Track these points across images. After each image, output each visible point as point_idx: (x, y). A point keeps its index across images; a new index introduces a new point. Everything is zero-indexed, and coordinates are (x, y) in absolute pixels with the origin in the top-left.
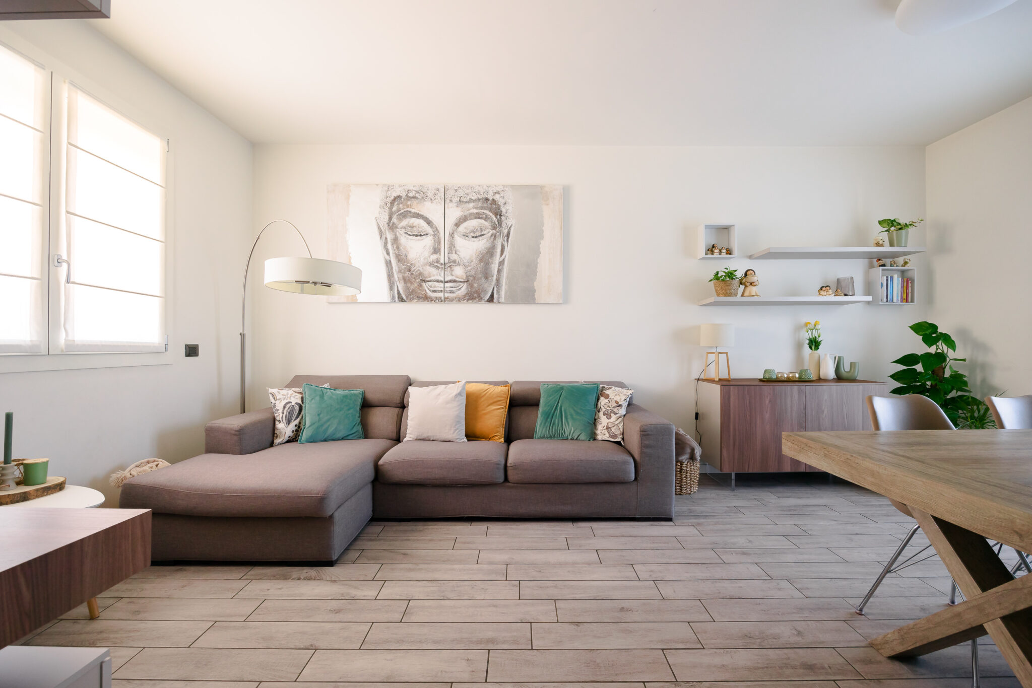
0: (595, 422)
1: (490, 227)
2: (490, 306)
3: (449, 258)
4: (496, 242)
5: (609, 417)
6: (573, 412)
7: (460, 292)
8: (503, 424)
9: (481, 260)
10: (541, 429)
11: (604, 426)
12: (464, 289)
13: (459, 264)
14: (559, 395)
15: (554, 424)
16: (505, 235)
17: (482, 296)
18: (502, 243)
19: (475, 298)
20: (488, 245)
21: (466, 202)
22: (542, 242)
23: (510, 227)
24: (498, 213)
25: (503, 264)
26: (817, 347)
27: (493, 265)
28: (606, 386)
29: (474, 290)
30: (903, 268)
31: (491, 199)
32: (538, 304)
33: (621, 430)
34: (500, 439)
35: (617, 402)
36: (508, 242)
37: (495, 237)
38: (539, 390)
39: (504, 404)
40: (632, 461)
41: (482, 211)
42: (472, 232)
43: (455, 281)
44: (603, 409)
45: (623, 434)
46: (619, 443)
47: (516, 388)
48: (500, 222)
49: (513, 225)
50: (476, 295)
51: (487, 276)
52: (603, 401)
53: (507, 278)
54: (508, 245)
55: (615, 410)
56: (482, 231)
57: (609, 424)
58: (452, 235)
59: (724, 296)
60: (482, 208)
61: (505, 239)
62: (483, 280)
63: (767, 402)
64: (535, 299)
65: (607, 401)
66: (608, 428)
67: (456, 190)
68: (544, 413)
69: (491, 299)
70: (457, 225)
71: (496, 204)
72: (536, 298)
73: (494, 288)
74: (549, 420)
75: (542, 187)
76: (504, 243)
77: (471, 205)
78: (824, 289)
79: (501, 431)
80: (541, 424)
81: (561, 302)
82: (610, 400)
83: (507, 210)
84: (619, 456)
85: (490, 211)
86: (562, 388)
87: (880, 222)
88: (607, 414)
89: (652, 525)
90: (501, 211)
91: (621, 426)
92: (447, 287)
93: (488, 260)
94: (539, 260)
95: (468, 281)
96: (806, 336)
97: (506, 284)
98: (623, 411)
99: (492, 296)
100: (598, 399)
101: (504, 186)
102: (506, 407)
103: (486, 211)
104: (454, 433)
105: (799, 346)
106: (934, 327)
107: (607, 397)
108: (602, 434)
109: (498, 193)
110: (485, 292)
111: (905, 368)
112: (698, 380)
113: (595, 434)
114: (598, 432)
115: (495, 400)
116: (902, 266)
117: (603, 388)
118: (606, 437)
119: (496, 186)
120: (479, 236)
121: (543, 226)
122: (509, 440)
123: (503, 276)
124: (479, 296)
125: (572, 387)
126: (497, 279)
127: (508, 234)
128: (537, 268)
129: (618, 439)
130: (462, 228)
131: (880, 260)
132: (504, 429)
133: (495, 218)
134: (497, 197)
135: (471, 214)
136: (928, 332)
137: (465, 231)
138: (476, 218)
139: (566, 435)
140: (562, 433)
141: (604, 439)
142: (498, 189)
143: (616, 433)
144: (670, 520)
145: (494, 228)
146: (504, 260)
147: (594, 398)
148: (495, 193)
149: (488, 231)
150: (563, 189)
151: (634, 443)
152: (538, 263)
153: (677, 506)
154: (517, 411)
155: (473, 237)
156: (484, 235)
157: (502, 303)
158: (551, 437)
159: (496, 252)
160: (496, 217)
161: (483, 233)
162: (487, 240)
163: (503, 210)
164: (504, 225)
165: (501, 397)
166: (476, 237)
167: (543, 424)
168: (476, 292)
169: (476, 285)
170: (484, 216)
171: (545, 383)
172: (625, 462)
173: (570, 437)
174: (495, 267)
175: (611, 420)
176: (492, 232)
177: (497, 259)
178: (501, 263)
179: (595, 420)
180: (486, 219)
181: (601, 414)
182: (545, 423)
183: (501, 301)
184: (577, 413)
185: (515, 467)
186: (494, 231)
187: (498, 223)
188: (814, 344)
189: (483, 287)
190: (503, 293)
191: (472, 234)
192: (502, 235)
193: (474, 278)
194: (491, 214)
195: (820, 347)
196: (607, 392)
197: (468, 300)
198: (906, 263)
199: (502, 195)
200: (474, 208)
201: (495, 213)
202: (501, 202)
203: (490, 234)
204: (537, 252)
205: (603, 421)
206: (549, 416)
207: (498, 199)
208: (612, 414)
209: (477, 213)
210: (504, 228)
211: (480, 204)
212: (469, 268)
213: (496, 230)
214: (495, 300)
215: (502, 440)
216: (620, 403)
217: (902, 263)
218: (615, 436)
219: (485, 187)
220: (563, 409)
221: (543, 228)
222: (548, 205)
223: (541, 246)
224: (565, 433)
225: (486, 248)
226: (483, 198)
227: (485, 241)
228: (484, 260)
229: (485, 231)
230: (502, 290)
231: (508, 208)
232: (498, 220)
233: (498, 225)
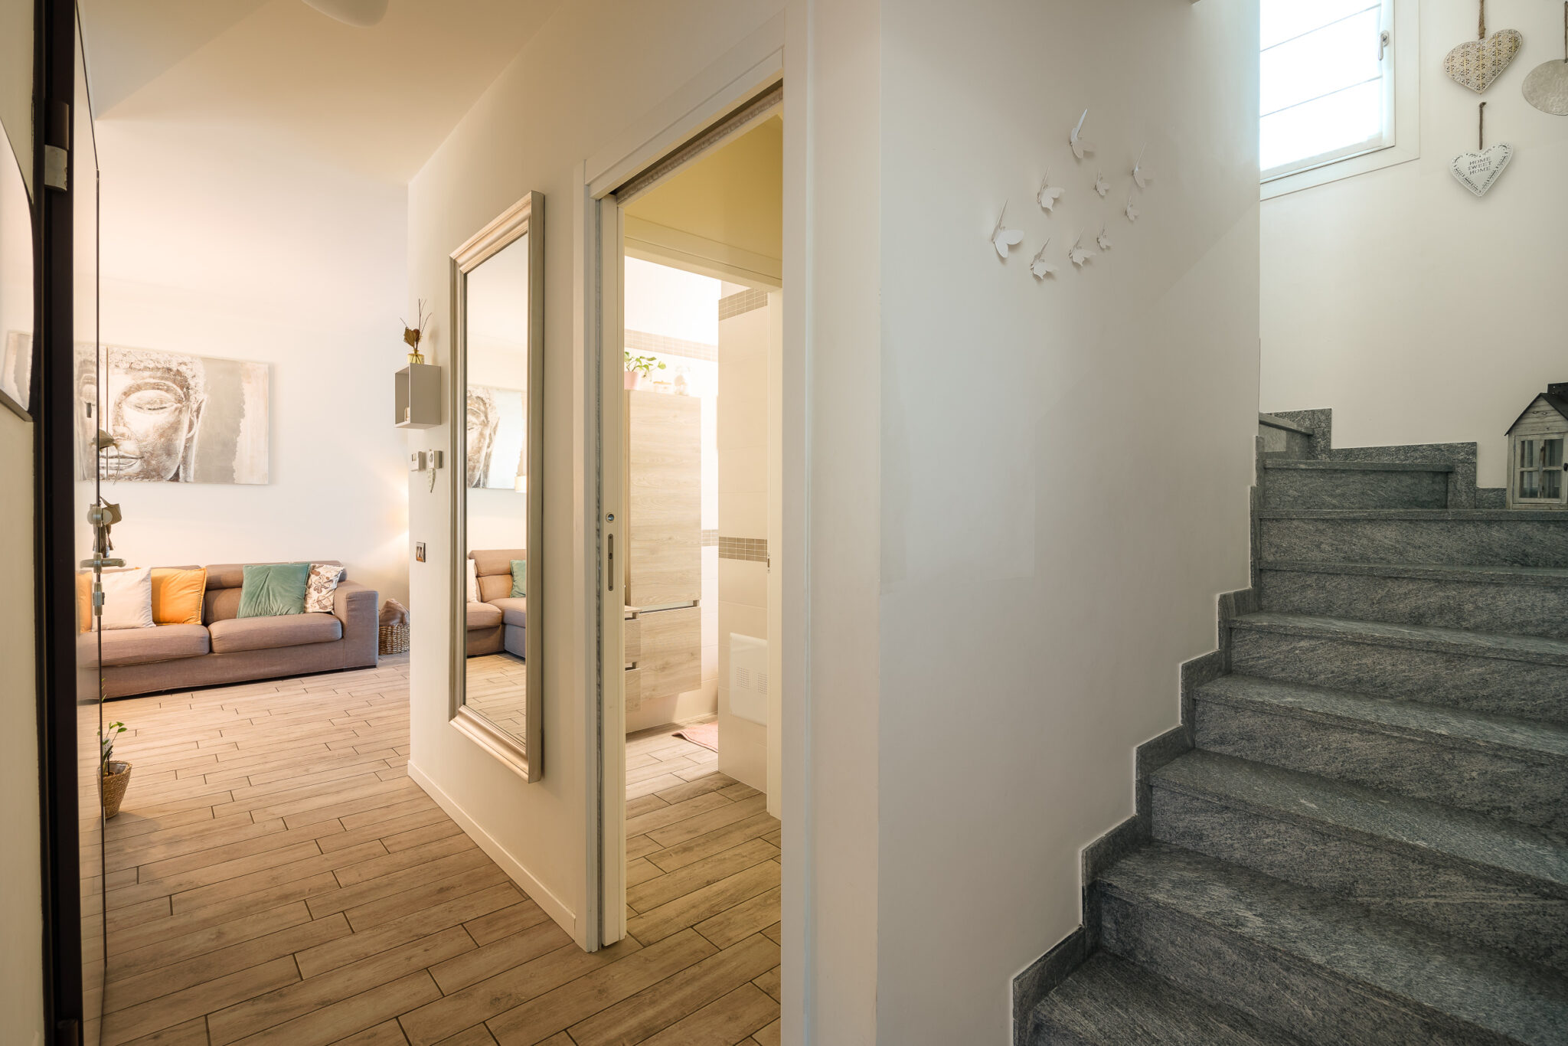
0: (305, 597)
1: (173, 400)
2: (174, 484)
3: (114, 431)
4: (181, 417)
5: (319, 592)
6: (282, 591)
7: (132, 468)
8: (199, 607)
9: (161, 435)
10: (245, 609)
11: (315, 600)
12: (137, 466)
13: (129, 438)
14: (266, 575)
15: (260, 602)
16: (193, 410)
17: (163, 475)
18: (190, 419)
19: (153, 477)
20: (172, 419)
21: (140, 370)
22: (242, 420)
23: (201, 402)
24: (184, 385)
25: (192, 441)
27: (178, 442)
28: (317, 565)
29: (151, 468)
31: (175, 369)
32: (237, 484)
33: (332, 601)
34: (198, 620)
35: (328, 578)
36: (198, 417)
37: (180, 411)
38: (242, 572)
39: (200, 588)
40: (339, 622)
41: (163, 381)
42: (149, 403)
43: (123, 457)
44: (314, 586)
45: (333, 605)
46: (330, 613)
47: (214, 573)
48: (187, 396)
49: (205, 400)
50: (154, 473)
51: (169, 452)
52: (313, 578)
53: (197, 456)
54: (198, 421)
55: (326, 585)
56: (162, 403)
57: (320, 597)
58: (119, 405)
60: (162, 378)
61: (195, 414)
62: (164, 457)
64: (234, 480)
65: (318, 577)
66: (319, 601)
67: (125, 355)
68: (247, 593)
69: (176, 478)
70: (126, 394)
71: (181, 376)
72: (235, 478)
73: (179, 466)
74: (254, 599)
75: (241, 363)
76: (192, 418)
77: (147, 374)
79: (198, 615)
80: (245, 605)
81: (267, 482)
82: (321, 577)
83: (196, 383)
84: (329, 620)
85: (174, 382)
86: (269, 568)
88: (318, 589)
89: (357, 672)
90: (189, 384)
91: (331, 598)
92: (111, 464)
93: (171, 435)
94: (238, 440)
95: (143, 457)
97: (196, 462)
98: (333, 585)
99: (177, 475)
100: (309, 576)
101: (192, 358)
102: (201, 590)
103: (167, 383)
104: (139, 619)
107: (318, 574)
108: (312, 606)
109: (185, 364)
110: (167, 470)
113: (305, 607)
114: (309, 605)
115: (189, 584)
117: (314, 567)
118: (317, 609)
119: (181, 356)
120: (158, 409)
121: (244, 404)
122: (206, 623)
123: (192, 454)
124: (159, 475)
125: (281, 567)
126: (183, 457)
128: (236, 447)
129: (328, 610)
130: (134, 398)
132: (200, 611)
133: (180, 391)
134: (183, 368)
135: (146, 384)
137: (138, 401)
138: (153, 388)
139: (274, 611)
140: (270, 609)
141: (314, 611)
142: (184, 360)
143: (327, 605)
144: (374, 666)
145: (180, 401)
146: (192, 437)
147: (304, 576)
148: (181, 364)
149: (170, 404)
150: (269, 368)
151: (342, 612)
152: (237, 442)
154: (215, 594)
155: (150, 409)
156: (165, 407)
157: (191, 482)
158: (257, 615)
159: (182, 428)
160: (182, 390)
161: (164, 405)
162: (170, 414)
163: (192, 383)
164: (192, 398)
165: (197, 581)
166: (154, 409)
167: (247, 604)
168: (154, 470)
169: (154, 462)
171: (247, 566)
172: (336, 624)
173: (278, 614)
174: (180, 444)
175: (322, 594)
176: (175, 406)
177: (183, 435)
178: (189, 440)
179: (306, 595)
180: (168, 390)
181: (312, 590)
182: (250, 603)
183: (188, 481)
184: (286, 591)
185: (220, 638)
186: (179, 405)
187: (185, 396)
189: (163, 466)
190: (191, 472)
191: (149, 406)
192: (190, 410)
193: (152, 454)
194: (175, 386)
196: (318, 570)
197: (143, 478)
199: (189, 367)
200: (150, 377)
201: (181, 386)
202: (188, 374)
203: (173, 408)
204: (236, 431)
205: (314, 595)
206: (254, 597)
207: (185, 370)
208: (323, 589)
209: (155, 384)
210: (192, 403)
211: (159, 374)
212: (144, 443)
213: (181, 403)
214: (181, 479)
215: (200, 622)
216: (331, 579)
218: (326, 607)
219: (166, 356)
220: (270, 588)
221: (244, 407)
222: (249, 383)
223: (241, 424)
224: (272, 609)
225: (168, 422)
226: (163, 368)
227: (166, 414)
228: (166, 435)
229: (166, 403)
230: (190, 469)
231: (197, 381)
232: (184, 393)
233: (184, 399)
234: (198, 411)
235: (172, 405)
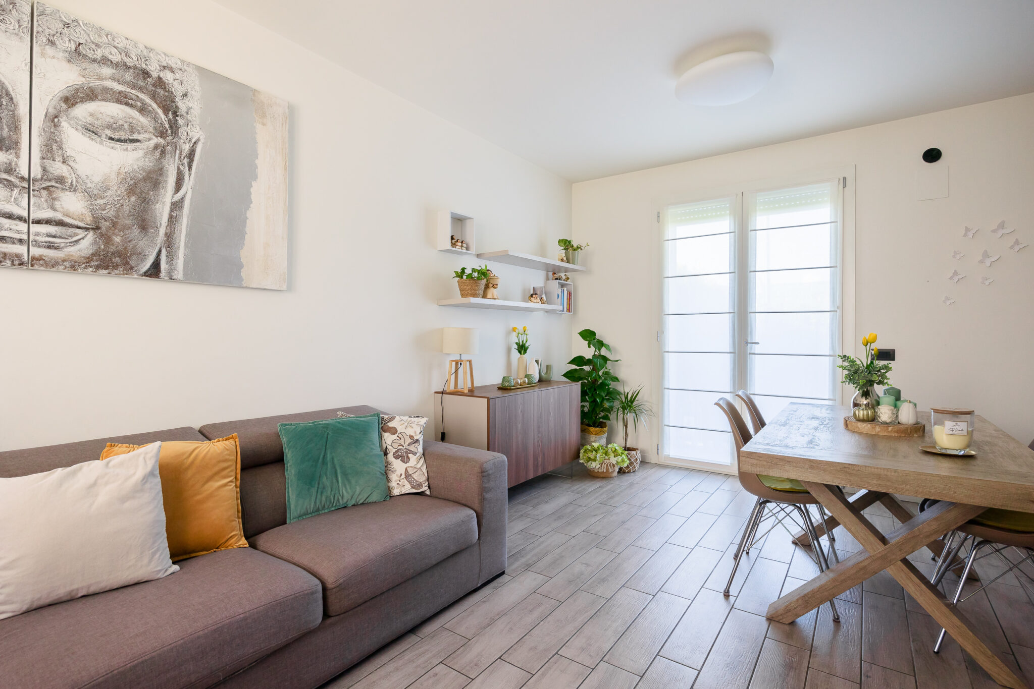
0: (385, 471)
1: (152, 130)
2: (151, 285)
3: (44, 170)
4: (165, 162)
5: (405, 460)
7: (77, 247)
8: (238, 512)
9: (131, 191)
10: (300, 503)
11: (401, 475)
12: (86, 244)
13: (73, 188)
14: (325, 440)
15: (324, 488)
16: (184, 154)
17: (133, 263)
18: (179, 169)
19: (116, 266)
20: (148, 163)
21: (94, 60)
22: (253, 183)
23: (195, 143)
24: (169, 106)
25: (181, 208)
26: (525, 351)
27: (158, 206)
28: (387, 416)
29: (112, 249)
30: (564, 282)
31: (155, 75)
32: (246, 288)
33: (426, 475)
34: (239, 540)
35: (411, 437)
36: (190, 167)
37: (163, 152)
38: (278, 435)
39: (233, 473)
40: (475, 514)
41: (133, 92)
42: (109, 127)
43: (60, 223)
44: (392, 450)
45: (428, 479)
46: (423, 494)
48: (174, 127)
49: (202, 140)
50: (117, 260)
51: (145, 225)
52: (388, 438)
54: (190, 174)
55: (412, 448)
56: (132, 132)
57: (408, 469)
58: (53, 119)
60: (134, 86)
61: (186, 161)
62: (136, 232)
64: (243, 280)
65: (395, 437)
66: (408, 476)
67: (67, 25)
68: (299, 474)
69: (154, 272)
70: (70, 100)
71: (165, 89)
72: (244, 278)
73: (160, 251)
75: (254, 91)
76: (182, 168)
77: (107, 71)
78: (534, 296)
79: (238, 526)
80: (298, 493)
81: (283, 287)
82: (400, 435)
83: (189, 108)
85: (154, 97)
86: (326, 428)
87: (560, 241)
88: (402, 456)
89: (495, 588)
90: (177, 107)
91: (424, 470)
92: (37, 234)
93: (147, 193)
94: (248, 214)
95: (98, 228)
96: (514, 339)
97: (186, 246)
99: (156, 266)
100: (381, 437)
101: (183, 61)
103: (141, 96)
104: (150, 561)
105: (509, 350)
106: (593, 333)
107: (394, 431)
108: (399, 485)
109: (171, 70)
110: (141, 256)
111: (578, 368)
112: (443, 393)
113: (389, 488)
114: (393, 484)
115: (216, 469)
116: (564, 280)
118: (408, 489)
119: (165, 55)
120: (125, 141)
121: (256, 157)
123: (181, 231)
124: (127, 263)
125: (343, 424)
126: (166, 234)
127: (190, 154)
128: (245, 227)
129: (423, 489)
130: (83, 111)
131: (554, 273)
132: (241, 520)
133: (163, 116)
134: (168, 76)
135: (106, 90)
136: (588, 335)
137: (90, 120)
138: (118, 101)
139: (345, 500)
140: (338, 498)
141: (403, 492)
142: (170, 62)
143: (421, 481)
144: (503, 573)
145: (162, 134)
146: (182, 200)
147: (374, 435)
148: (164, 67)
149: (147, 135)
150: (288, 107)
152: (247, 218)
155: (111, 139)
156: (137, 141)
157: (180, 281)
159: (166, 182)
160: (166, 115)
161: (135, 136)
162: (146, 154)
163: (182, 106)
164: (182, 132)
165: (226, 461)
166: (119, 140)
168: (118, 254)
169: (117, 239)
170: (139, 104)
171: (284, 423)
173: (351, 504)
174: (162, 210)
175: (411, 463)
176: (155, 140)
177: (167, 196)
178: (177, 206)
179: (385, 467)
180: (143, 110)
181: (390, 457)
182: (304, 490)
183: (174, 277)
185: (341, 587)
186: (161, 141)
187: (171, 127)
188: (522, 349)
189: (134, 247)
190: (180, 263)
191: (109, 133)
192: (178, 152)
193: (114, 224)
194: (155, 106)
195: (527, 351)
196: (391, 424)
197: (98, 268)
198: (568, 279)
199: (177, 76)
200: (113, 79)
201: (164, 107)
202: (177, 90)
203: (152, 144)
204: (245, 199)
205: (398, 466)
206: (309, 479)
207: (171, 81)
209: (120, 92)
210: (182, 141)
211: (128, 76)
212: (101, 202)
213: (165, 138)
214: (163, 274)
215: (243, 542)
216: (415, 438)
217: (564, 277)
218: (419, 485)
219: (141, 47)
220: (336, 461)
221: (257, 161)
222: (264, 124)
223: (252, 190)
224: (342, 498)
225: (143, 169)
226: (135, 67)
227: (140, 153)
228: (138, 191)
229: (139, 133)
230: (178, 256)
231: (190, 105)
232: (169, 121)
233: (169, 131)
234: (191, 155)
235: (149, 140)
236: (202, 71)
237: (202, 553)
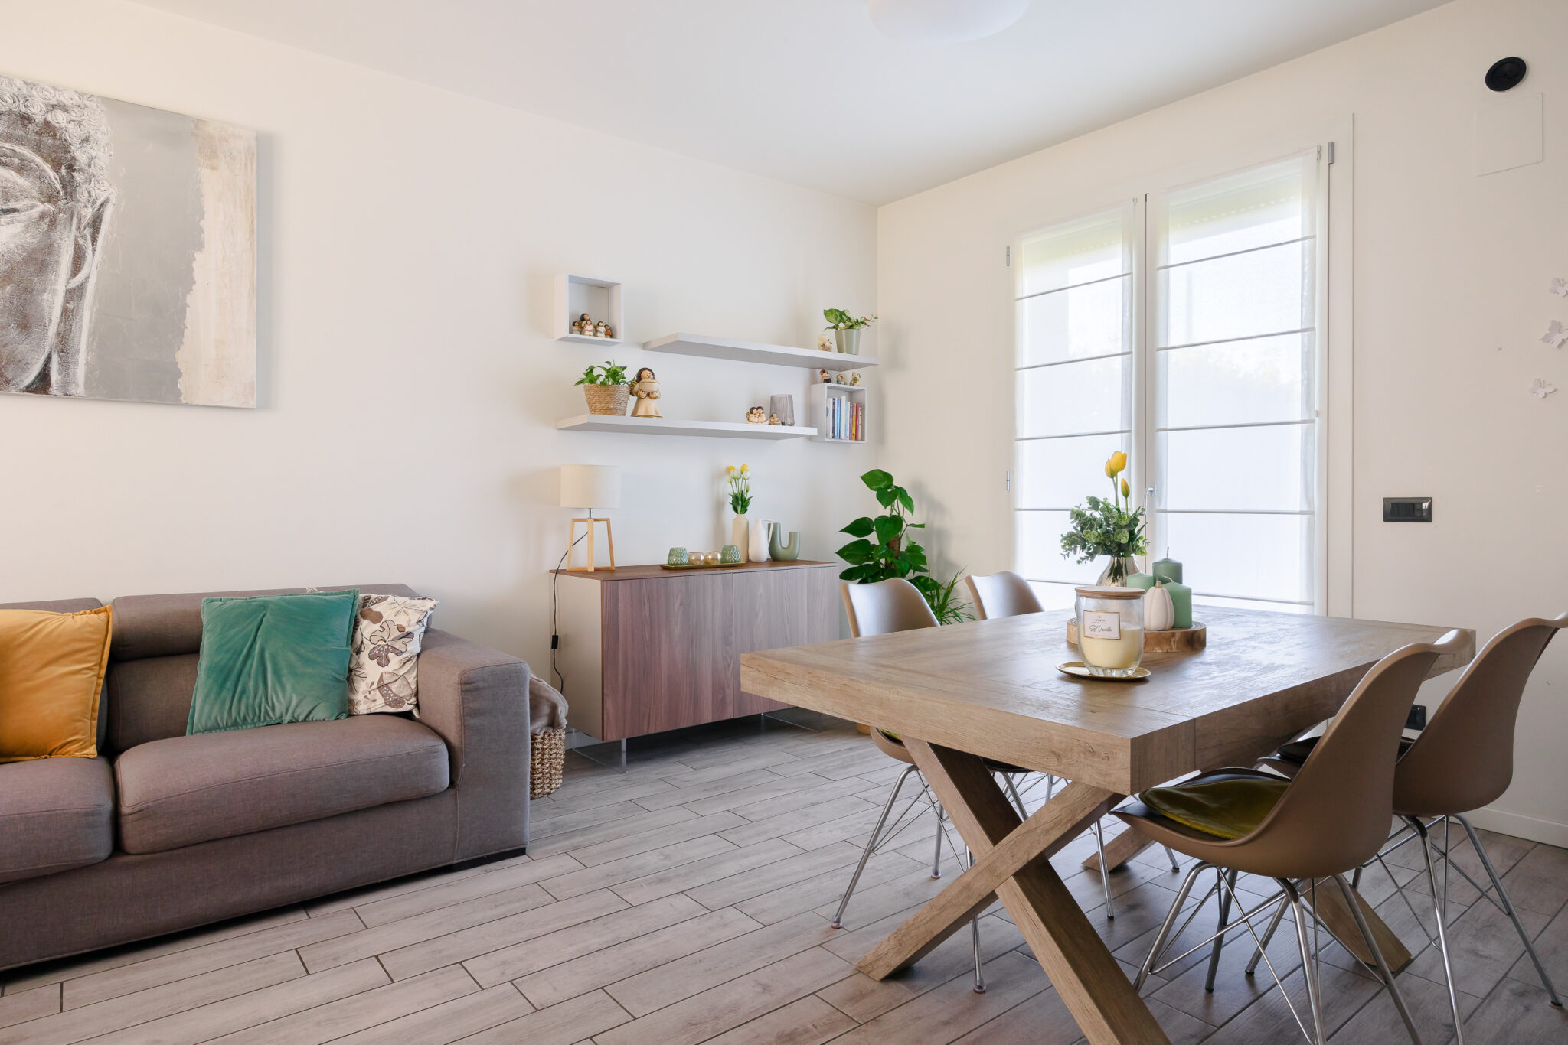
0: (349, 676)
1: (35, 193)
4: (55, 236)
5: (383, 661)
6: (292, 658)
8: (93, 710)
9: (6, 278)
10: (206, 710)
11: (373, 683)
14: (256, 623)
15: (243, 692)
16: (84, 222)
17: (9, 375)
18: (76, 243)
20: (31, 240)
22: (197, 255)
23: (102, 205)
24: (62, 159)
25: (81, 297)
26: (744, 509)
27: (46, 296)
28: (373, 596)
30: (851, 387)
31: (39, 118)
32: (186, 405)
33: (413, 687)
34: (86, 748)
35: (400, 628)
36: (94, 240)
37: (53, 223)
38: (198, 615)
39: (96, 659)
40: (443, 747)
41: (8, 146)
44: (369, 646)
45: (417, 694)
46: (407, 715)
47: (131, 616)
48: (69, 187)
49: (113, 201)
51: (26, 321)
52: (367, 628)
53: (93, 333)
54: (94, 250)
55: (398, 645)
56: (7, 200)
57: (384, 676)
59: (605, 414)
60: (8, 138)
61: (88, 232)
62: (13, 332)
63: (677, 605)
64: (180, 394)
65: (377, 626)
66: (382, 686)
68: (210, 669)
69: (41, 385)
71: (54, 136)
72: (183, 391)
73: (50, 356)
74: (229, 684)
75: (198, 122)
76: (81, 242)
78: (755, 411)
79: (89, 729)
80: (207, 697)
81: (252, 404)
82: (385, 625)
83: (92, 158)
84: (417, 742)
85: (38, 149)
86: (263, 606)
87: (827, 313)
88: (379, 656)
89: (487, 871)
90: (73, 158)
91: (411, 678)
93: (30, 280)
94: (189, 300)
96: (728, 489)
97: (89, 348)
98: (414, 646)
99: (44, 376)
100: (356, 625)
101: (81, 95)
102: (100, 665)
103: (20, 149)
105: (718, 507)
106: (888, 477)
107: (377, 618)
108: (367, 699)
109: (64, 109)
110: (22, 365)
111: (856, 539)
112: (557, 572)
113: (351, 702)
114: (359, 697)
115: (66, 649)
116: (851, 384)
117: (366, 600)
118: (379, 705)
119: (55, 89)
121: (202, 217)
122: (110, 749)
123: (81, 328)
124: (2, 375)
125: (289, 602)
126: (58, 334)
127: (94, 222)
128: (184, 318)
129: (406, 708)
131: (825, 372)
132: (95, 723)
133: (51, 173)
134: (59, 119)
136: (881, 484)
139: (278, 714)
140: (266, 711)
141: (372, 710)
142: (62, 98)
143: (401, 695)
144: (521, 852)
145: (51, 199)
146: (82, 287)
147: (346, 623)
148: (53, 106)
149: (28, 202)
150: (257, 139)
151: (445, 709)
152: (186, 306)
153: (534, 822)
154: (134, 674)
156: (14, 210)
157: (80, 398)
158: (235, 724)
159: (57, 262)
160: (57, 171)
161: (11, 205)
162: (27, 228)
163: (81, 156)
164: (82, 194)
165: (88, 640)
167: (212, 696)
170: (16, 161)
171: (212, 598)
172: (432, 753)
173: (287, 718)
174: (53, 303)
175: (391, 668)
176: (41, 207)
177: (60, 280)
178: (74, 294)
179: (350, 671)
180: (22, 168)
181: (364, 656)
182: (219, 693)
183: (71, 392)
184: (306, 661)
186: (48, 207)
187: (64, 187)
188: (740, 503)
189: (11, 353)
190: (80, 372)
192: (75, 220)
194: (39, 160)
195: (748, 508)
196: (376, 608)
198: (855, 380)
199: (74, 116)
201: (53, 161)
202: (73, 134)
203: (35, 213)
204: (186, 281)
205: (370, 671)
206: (228, 677)
207: (64, 124)
208: (391, 656)
210: (81, 205)
211: (1, 128)
213: (55, 203)
214: (54, 387)
215: (92, 751)
216: (408, 630)
217: (850, 379)
218: (400, 701)
219: (18, 83)
220: (267, 655)
221: (202, 223)
222: (214, 168)
223: (195, 265)
224: (273, 709)
225: (23, 248)
226: (10, 112)
227: (18, 227)
228: (16, 278)
229: (17, 200)
230: (77, 364)
231: (94, 153)
232: (62, 179)
233: (62, 193)
234: (96, 224)
235: (32, 207)
236: (113, 105)
237: (26, 758)
